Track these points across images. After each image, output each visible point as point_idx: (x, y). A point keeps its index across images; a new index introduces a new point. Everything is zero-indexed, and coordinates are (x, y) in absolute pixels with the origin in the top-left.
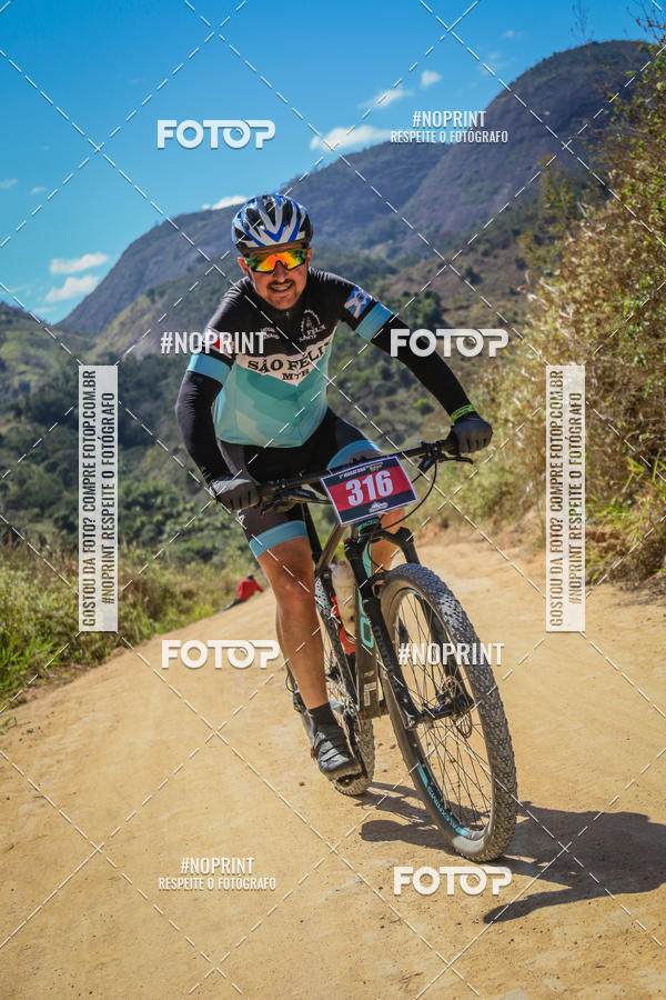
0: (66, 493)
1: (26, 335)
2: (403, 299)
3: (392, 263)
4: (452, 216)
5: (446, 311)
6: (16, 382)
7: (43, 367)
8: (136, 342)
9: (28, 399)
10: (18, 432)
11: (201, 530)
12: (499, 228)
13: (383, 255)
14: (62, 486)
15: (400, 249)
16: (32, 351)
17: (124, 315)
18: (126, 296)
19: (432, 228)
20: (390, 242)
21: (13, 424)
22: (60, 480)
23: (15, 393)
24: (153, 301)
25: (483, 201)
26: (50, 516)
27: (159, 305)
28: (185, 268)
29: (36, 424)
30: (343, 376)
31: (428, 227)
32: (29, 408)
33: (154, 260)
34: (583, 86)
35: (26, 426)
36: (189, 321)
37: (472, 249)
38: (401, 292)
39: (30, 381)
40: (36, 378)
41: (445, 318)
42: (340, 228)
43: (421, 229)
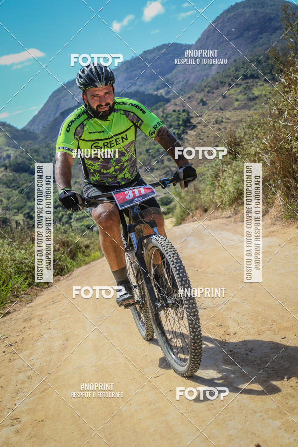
0: (28, 202)
2: (173, 113)
3: (168, 97)
4: (193, 76)
5: (192, 117)
6: (5, 154)
7: (16, 148)
9: (10, 162)
10: (7, 177)
12: (214, 80)
13: (164, 94)
14: (26, 199)
15: (171, 91)
19: (185, 82)
20: (166, 88)
21: (4, 173)
22: (26, 196)
23: (5, 159)
25: (207, 69)
26: (22, 213)
29: (14, 173)
30: (148, 148)
31: (183, 81)
32: (11, 166)
33: (63, 99)
34: (249, 17)
35: (10, 174)
37: (202, 90)
38: (172, 110)
39: (11, 154)
40: (13, 152)
41: (192, 120)
42: (144, 82)
43: (180, 82)
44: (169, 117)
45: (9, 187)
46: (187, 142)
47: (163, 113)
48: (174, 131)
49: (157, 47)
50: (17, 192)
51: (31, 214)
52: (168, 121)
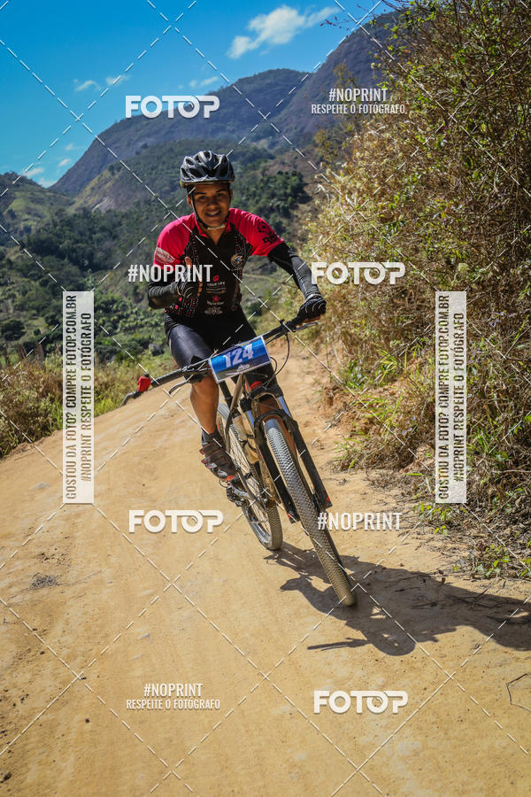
0: (53, 300)
1: (29, 195)
2: (278, 176)
3: (272, 152)
5: (306, 184)
6: (22, 226)
7: (39, 217)
8: (101, 201)
9: (29, 237)
10: (23, 260)
11: (142, 326)
13: (266, 146)
14: (51, 296)
15: (277, 142)
16: (32, 206)
17: (93, 183)
18: (95, 170)
19: (299, 129)
20: (270, 138)
21: (19, 254)
22: (50, 291)
23: (22, 233)
24: (113, 174)
26: (43, 316)
27: (117, 177)
28: (134, 152)
29: (35, 254)
31: (296, 128)
32: (29, 244)
35: (28, 256)
36: (137, 187)
38: (277, 172)
39: (31, 225)
40: (35, 223)
41: (305, 189)
42: (238, 127)
43: (291, 130)
44: (272, 182)
45: (26, 277)
46: (297, 222)
47: (263, 175)
48: (279, 203)
49: (260, 74)
50: (37, 283)
51: (57, 318)
52: (270, 187)
